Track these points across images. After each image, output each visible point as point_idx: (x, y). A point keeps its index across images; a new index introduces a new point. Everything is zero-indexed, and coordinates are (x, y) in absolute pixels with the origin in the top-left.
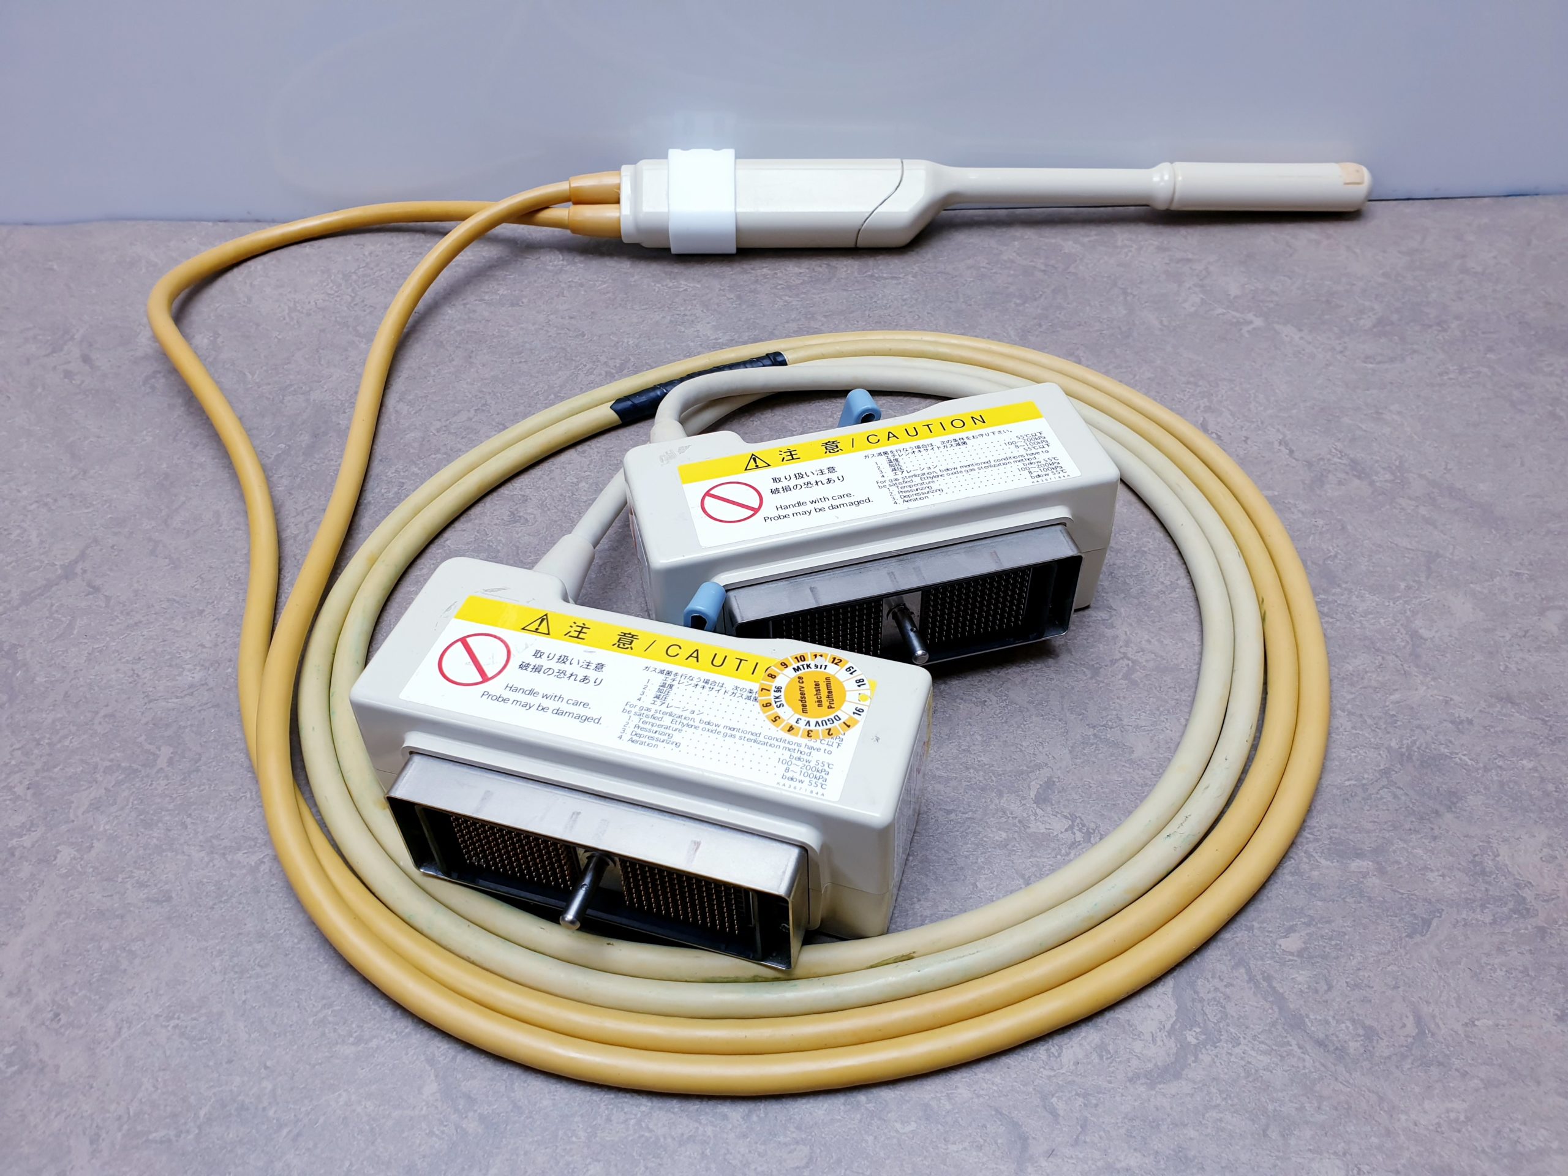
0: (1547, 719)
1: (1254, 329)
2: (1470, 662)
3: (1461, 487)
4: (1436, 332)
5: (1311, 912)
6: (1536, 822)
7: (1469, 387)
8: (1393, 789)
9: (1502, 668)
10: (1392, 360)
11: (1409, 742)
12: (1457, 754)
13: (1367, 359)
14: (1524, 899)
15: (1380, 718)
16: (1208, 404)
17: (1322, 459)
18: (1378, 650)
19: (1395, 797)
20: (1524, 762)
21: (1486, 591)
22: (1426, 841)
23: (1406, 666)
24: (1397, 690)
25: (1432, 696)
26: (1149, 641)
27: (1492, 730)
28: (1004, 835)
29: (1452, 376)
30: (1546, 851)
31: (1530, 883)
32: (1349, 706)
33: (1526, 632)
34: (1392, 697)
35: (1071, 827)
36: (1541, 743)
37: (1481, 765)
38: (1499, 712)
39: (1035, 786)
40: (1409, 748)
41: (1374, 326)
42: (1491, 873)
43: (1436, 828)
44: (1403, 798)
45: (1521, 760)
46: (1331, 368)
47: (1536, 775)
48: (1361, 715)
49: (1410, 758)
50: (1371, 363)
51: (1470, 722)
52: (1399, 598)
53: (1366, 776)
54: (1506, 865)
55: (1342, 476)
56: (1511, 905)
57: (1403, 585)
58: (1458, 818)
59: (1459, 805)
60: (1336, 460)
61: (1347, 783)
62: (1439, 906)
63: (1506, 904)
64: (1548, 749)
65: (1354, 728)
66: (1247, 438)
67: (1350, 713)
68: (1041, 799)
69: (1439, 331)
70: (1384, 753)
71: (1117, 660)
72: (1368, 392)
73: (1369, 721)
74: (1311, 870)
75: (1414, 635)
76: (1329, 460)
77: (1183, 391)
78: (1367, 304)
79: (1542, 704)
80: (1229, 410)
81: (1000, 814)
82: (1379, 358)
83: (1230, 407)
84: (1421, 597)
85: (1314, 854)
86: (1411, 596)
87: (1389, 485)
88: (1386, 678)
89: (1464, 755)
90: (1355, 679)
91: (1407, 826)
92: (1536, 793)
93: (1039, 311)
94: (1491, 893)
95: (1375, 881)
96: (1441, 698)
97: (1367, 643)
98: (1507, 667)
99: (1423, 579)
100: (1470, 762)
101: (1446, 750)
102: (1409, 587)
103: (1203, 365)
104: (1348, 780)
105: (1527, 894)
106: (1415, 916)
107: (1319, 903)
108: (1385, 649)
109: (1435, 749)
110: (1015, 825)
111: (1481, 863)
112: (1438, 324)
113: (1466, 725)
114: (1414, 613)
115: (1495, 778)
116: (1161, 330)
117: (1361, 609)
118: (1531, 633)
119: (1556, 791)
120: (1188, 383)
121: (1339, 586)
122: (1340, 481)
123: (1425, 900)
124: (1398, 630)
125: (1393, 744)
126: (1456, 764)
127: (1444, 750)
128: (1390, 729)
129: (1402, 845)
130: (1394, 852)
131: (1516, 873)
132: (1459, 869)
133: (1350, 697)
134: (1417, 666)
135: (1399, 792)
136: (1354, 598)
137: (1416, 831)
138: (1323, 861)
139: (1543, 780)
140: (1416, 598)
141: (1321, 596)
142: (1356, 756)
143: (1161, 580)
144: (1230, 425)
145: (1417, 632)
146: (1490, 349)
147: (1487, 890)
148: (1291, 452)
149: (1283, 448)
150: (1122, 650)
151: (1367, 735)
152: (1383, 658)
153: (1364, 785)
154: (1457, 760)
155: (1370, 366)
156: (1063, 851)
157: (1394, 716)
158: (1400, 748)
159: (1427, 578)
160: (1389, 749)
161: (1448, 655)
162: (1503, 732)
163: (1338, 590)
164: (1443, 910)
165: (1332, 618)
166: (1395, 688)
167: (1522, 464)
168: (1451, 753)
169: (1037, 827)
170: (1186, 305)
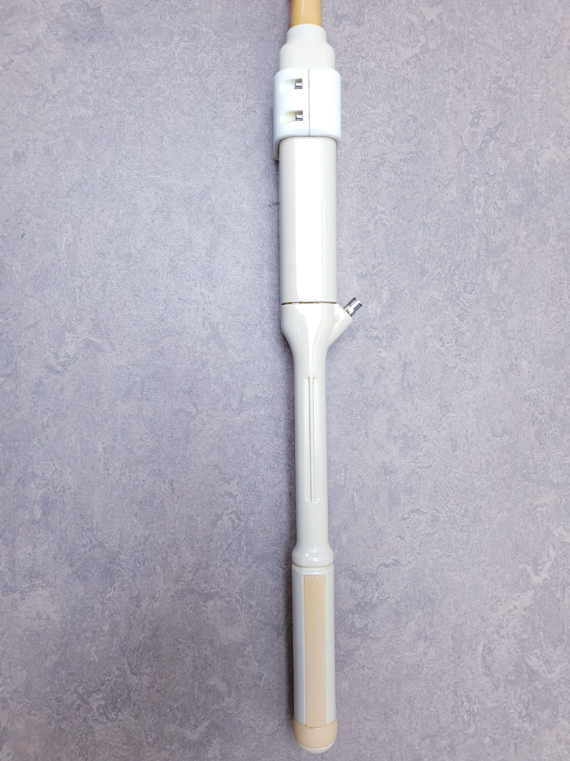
0: (139, 651)
1: (528, 575)
2: (186, 623)
3: (345, 670)
4: (518, 710)
5: (8, 476)
6: (65, 617)
7: (453, 712)
8: (90, 546)
9: (180, 640)
10: (487, 667)
11: (124, 566)
12: (114, 590)
13: (489, 650)
14: (14, 593)
15: (143, 554)
16: (442, 519)
17: (378, 585)
18: (197, 570)
19: (84, 546)
20: (107, 626)
21: (246, 653)
22: (53, 552)
23: (184, 583)
24: (164, 571)
25: (159, 591)
26: (211, 429)
27: (132, 617)
28: (64, 318)
29: (466, 704)
30: (45, 616)
31: (24, 599)
32: (152, 539)
33: (210, 665)
34: (158, 567)
35: (68, 356)
36: (121, 641)
37: (106, 601)
38: (146, 626)
39: (98, 341)
40: (119, 565)
41: (528, 666)
42: (31, 581)
43: (62, 561)
44: (83, 550)
45: (109, 625)
46: (479, 619)
47: (98, 629)
48: (145, 544)
49: (111, 563)
50: (483, 651)
51: (138, 606)
52: (242, 597)
53: (99, 533)
54: (35, 590)
55: (360, 594)
56: (9, 583)
57: (253, 603)
58: (69, 575)
59: (77, 579)
60: (377, 595)
61: (94, 521)
62: (10, 546)
63: (11, 581)
64: (117, 643)
65: (135, 537)
66: (402, 538)
67: (147, 538)
68: (88, 344)
69: (520, 713)
70: (116, 549)
71: (196, 407)
72: (450, 638)
73: (140, 548)
74: (35, 484)
75: (209, 597)
76: (377, 590)
77: (457, 505)
78: (558, 670)
79: (151, 653)
80: (434, 534)
81: (79, 318)
82: (489, 658)
83: (437, 535)
84: (241, 611)
85: (45, 489)
86: (243, 605)
87: (350, 623)
88: (174, 568)
89: (113, 594)
90: (174, 549)
91: (63, 545)
92: (84, 625)
93: (560, 416)
94: (18, 576)
95: (28, 517)
96: (157, 596)
97: (204, 565)
98: (181, 643)
99: (258, 617)
100: (108, 596)
101: (117, 586)
102: (251, 606)
103: (487, 527)
104: (97, 523)
105: (17, 595)
106: (4, 531)
107: (14, 482)
108: (198, 574)
109: (118, 579)
110: (70, 325)
111: (38, 578)
112: (528, 715)
113: (135, 603)
114: (228, 602)
115: (96, 606)
116: (531, 504)
117: (233, 570)
118: (209, 668)
119: (86, 636)
120: (466, 511)
121: (254, 562)
122: (354, 591)
123: (14, 539)
124: (214, 588)
125: (122, 557)
126: (107, 588)
127: (117, 584)
128: (133, 558)
129: (51, 539)
130: (46, 533)
131: (30, 594)
132: (33, 564)
133: (160, 542)
134: (183, 590)
135: (87, 549)
136: (242, 568)
137: (60, 550)
138: (41, 492)
139: (94, 632)
140: (241, 607)
141: (245, 548)
142: (114, 532)
143: (264, 448)
144: (417, 530)
145: (212, 599)
146: (495, 742)
147: (20, 575)
148: (386, 566)
149: (391, 561)
150: (204, 411)
151: (130, 543)
152: (190, 571)
153: (93, 530)
154: (109, 589)
155: (480, 648)
156: (52, 349)
157: (144, 564)
158: (119, 559)
159: (259, 621)
160: (119, 553)
161: (191, 611)
162: (130, 622)
163: (250, 560)
164: (8, 547)
165: (226, 550)
166: (166, 571)
167: (365, 719)
168: (115, 587)
169: (69, 337)
170: (561, 529)
